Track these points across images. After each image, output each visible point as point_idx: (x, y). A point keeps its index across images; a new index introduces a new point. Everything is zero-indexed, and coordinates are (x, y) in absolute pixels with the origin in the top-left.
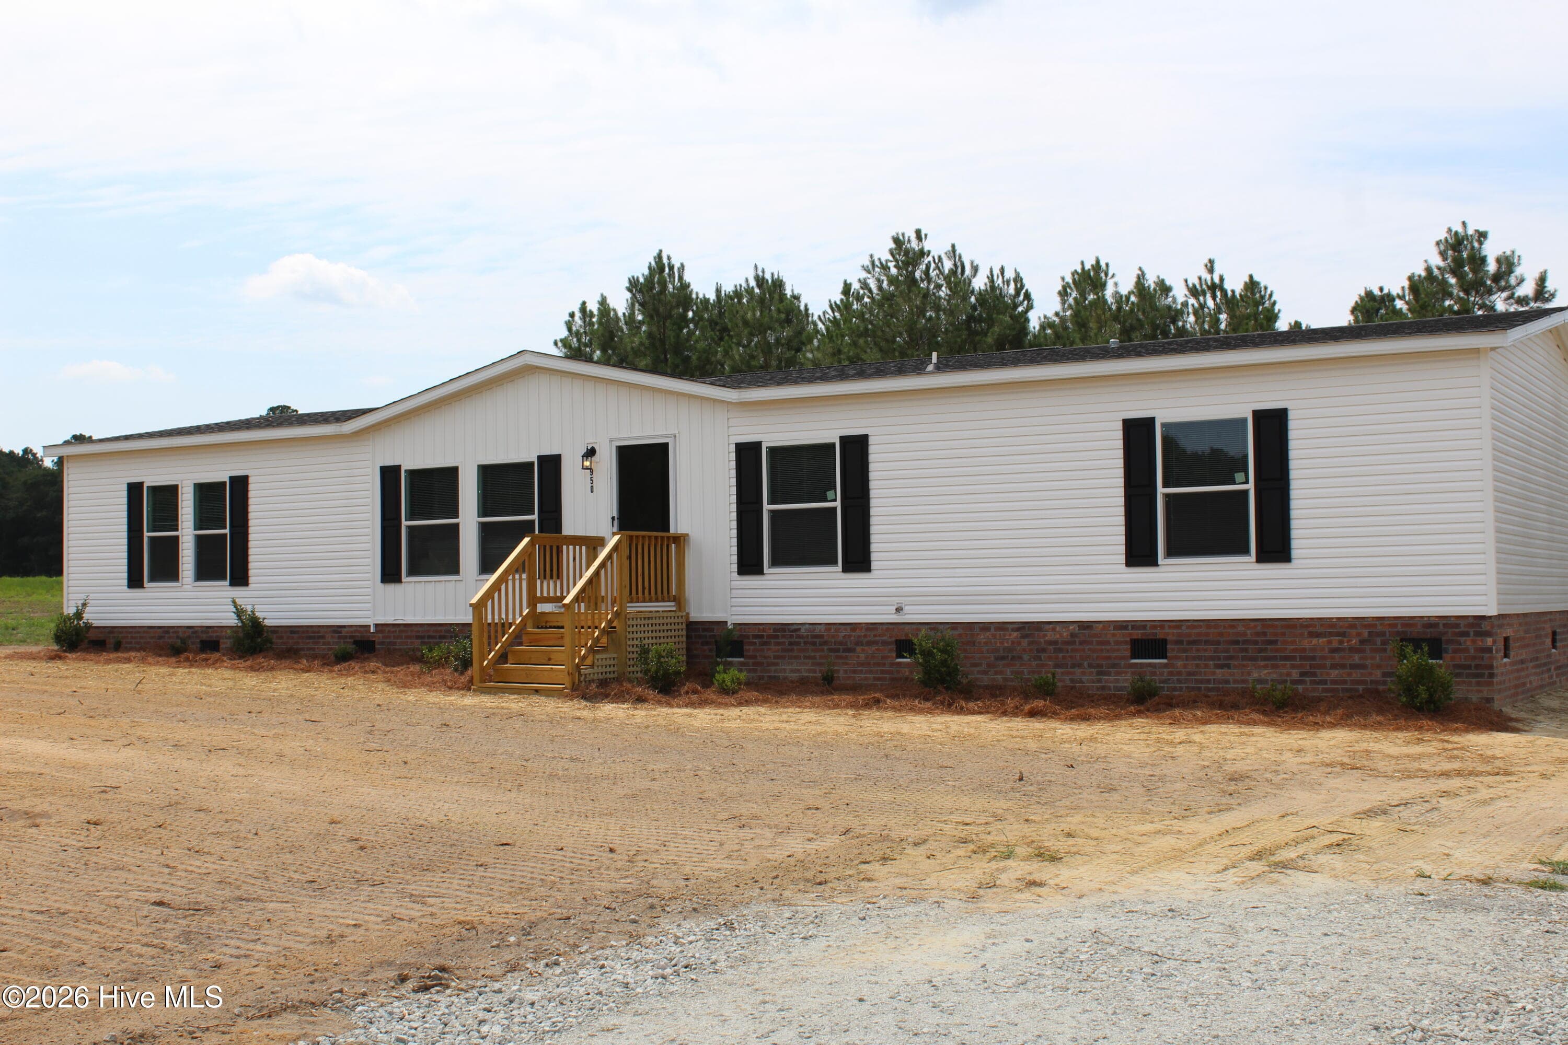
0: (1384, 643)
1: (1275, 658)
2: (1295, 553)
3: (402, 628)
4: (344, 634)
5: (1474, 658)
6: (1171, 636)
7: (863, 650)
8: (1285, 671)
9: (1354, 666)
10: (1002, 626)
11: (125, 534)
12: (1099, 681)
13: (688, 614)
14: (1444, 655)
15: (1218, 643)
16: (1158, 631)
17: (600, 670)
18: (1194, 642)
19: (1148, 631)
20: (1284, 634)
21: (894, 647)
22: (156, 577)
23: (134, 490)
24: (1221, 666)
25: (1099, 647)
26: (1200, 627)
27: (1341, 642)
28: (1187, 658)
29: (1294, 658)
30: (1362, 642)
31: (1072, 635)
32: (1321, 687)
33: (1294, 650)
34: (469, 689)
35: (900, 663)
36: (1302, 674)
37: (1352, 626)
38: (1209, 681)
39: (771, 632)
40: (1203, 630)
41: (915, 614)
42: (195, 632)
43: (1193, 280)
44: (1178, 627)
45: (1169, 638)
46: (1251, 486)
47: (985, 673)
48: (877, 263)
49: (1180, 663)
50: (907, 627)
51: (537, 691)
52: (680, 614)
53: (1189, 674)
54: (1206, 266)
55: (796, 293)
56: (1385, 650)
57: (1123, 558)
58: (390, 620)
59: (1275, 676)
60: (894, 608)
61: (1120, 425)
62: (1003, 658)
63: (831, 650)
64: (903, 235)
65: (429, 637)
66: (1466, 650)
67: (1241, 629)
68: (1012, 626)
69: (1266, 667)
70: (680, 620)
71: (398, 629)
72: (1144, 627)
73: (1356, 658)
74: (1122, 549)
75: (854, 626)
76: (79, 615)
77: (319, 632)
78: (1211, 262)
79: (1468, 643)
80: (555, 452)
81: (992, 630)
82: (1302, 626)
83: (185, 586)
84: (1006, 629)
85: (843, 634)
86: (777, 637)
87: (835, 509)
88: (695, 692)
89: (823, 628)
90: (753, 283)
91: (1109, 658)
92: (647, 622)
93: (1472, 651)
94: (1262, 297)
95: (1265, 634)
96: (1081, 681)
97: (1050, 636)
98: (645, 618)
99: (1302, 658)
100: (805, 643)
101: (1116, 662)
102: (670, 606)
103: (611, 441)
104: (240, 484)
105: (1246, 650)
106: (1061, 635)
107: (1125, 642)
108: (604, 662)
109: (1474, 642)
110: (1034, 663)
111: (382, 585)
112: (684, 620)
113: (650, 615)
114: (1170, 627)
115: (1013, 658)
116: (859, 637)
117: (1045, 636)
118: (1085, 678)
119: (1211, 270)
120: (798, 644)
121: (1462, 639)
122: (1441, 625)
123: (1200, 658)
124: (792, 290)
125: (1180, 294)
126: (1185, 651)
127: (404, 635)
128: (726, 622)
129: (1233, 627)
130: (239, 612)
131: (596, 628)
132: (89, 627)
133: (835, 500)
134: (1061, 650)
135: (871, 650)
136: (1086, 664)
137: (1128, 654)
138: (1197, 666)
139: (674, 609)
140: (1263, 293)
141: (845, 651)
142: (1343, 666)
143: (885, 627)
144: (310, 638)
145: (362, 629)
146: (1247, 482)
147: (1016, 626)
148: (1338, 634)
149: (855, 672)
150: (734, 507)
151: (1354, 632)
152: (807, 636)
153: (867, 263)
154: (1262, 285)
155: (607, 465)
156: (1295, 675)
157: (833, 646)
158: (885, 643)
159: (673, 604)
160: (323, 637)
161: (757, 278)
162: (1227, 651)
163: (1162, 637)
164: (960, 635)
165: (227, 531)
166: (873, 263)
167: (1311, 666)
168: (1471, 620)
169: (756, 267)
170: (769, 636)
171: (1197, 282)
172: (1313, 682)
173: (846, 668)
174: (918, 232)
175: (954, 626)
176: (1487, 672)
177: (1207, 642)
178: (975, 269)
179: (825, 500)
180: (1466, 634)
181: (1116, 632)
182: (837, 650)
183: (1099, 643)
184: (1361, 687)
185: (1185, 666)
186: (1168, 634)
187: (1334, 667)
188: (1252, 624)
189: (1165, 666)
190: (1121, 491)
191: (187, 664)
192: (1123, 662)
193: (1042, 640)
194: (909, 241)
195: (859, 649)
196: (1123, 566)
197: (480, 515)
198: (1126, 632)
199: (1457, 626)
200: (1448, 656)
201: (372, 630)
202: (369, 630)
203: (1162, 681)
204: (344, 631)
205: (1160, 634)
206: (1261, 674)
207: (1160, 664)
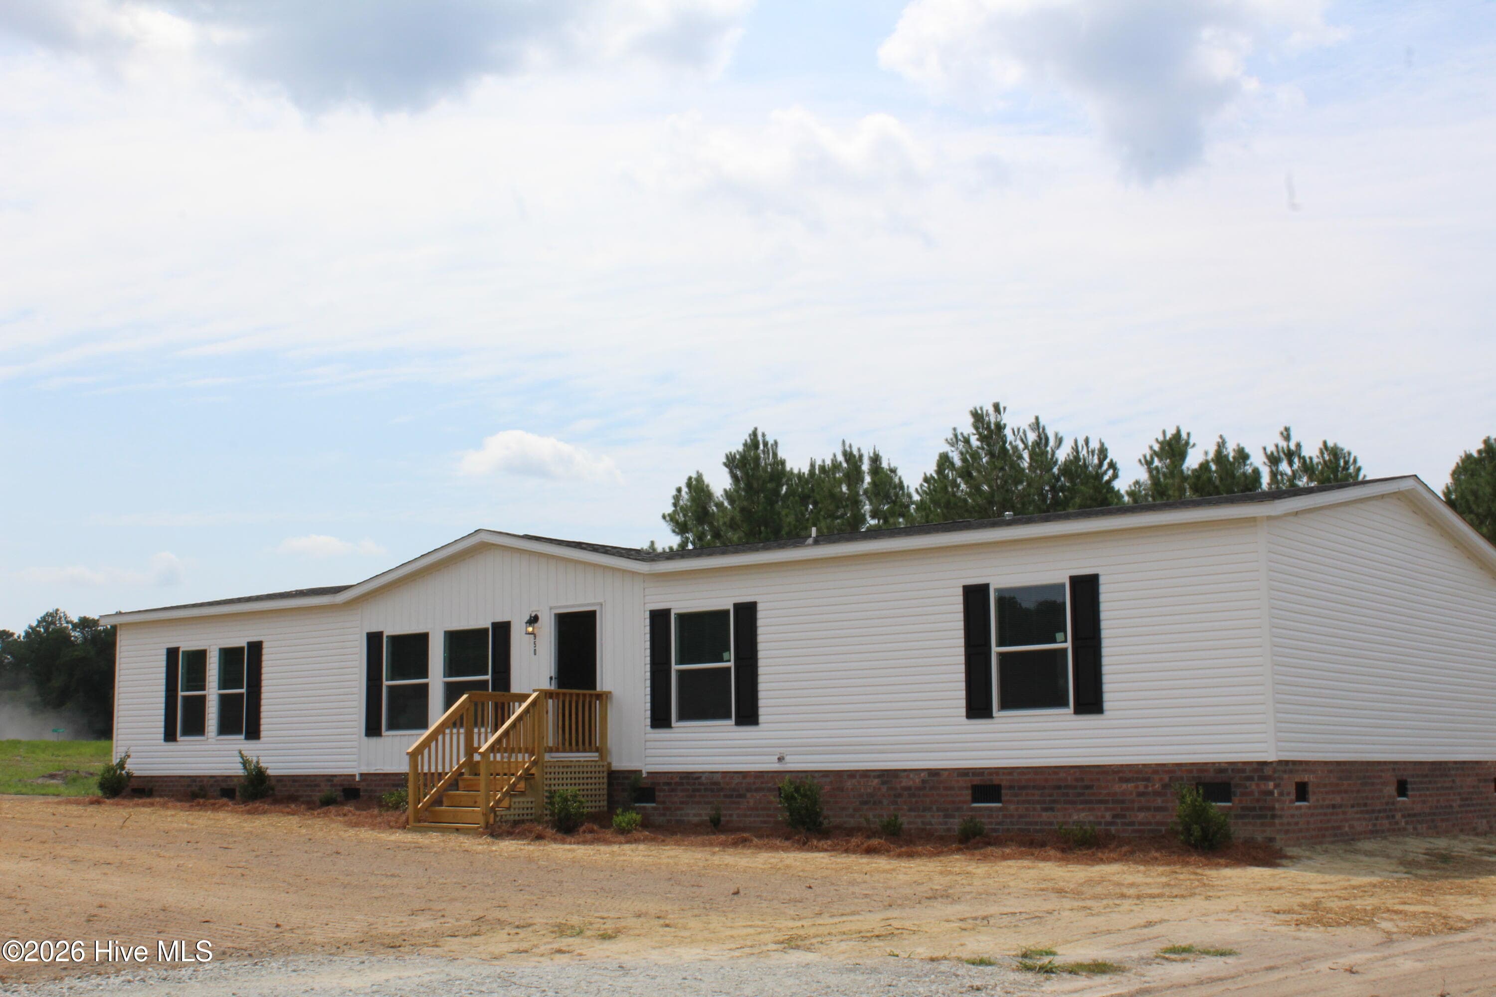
0: (1182, 787)
1: (1091, 802)
2: (1106, 705)
3: (380, 777)
4: (335, 782)
5: (1258, 801)
6: (1004, 781)
7: (752, 796)
8: (1099, 814)
9: (1158, 809)
10: (866, 774)
11: (163, 694)
12: (946, 823)
13: (609, 764)
14: (1233, 798)
15: (1044, 788)
16: (994, 777)
17: (517, 812)
18: (1024, 788)
19: (985, 778)
20: (1098, 780)
21: (777, 793)
22: (187, 732)
23: (172, 653)
24: (1045, 810)
25: (946, 792)
26: (1029, 773)
27: (1146, 787)
28: (1018, 802)
29: (1106, 802)
30: (1164, 786)
31: (923, 781)
32: (1130, 828)
33: (1108, 794)
34: (405, 828)
36: (1114, 816)
37: (1156, 772)
38: (1036, 823)
39: (677, 780)
40: (1031, 776)
41: (796, 763)
42: (217, 781)
43: (1271, 449)
44: (1011, 774)
45: (1004, 783)
46: (1069, 645)
47: (852, 816)
48: (960, 437)
49: (1012, 807)
50: (788, 775)
51: (457, 830)
52: (601, 763)
53: (1020, 816)
54: (1282, 434)
55: (892, 466)
57: (963, 711)
58: (372, 770)
59: (1091, 818)
60: (776, 757)
61: (960, 591)
62: (866, 803)
63: (726, 796)
64: (981, 409)
66: (1252, 793)
67: (1062, 775)
68: (873, 774)
69: (1083, 810)
70: (601, 769)
71: (378, 778)
72: (983, 774)
73: (1159, 801)
74: (963, 703)
75: (745, 774)
76: (121, 765)
77: (315, 781)
78: (1287, 429)
79: (1254, 787)
80: (506, 619)
81: (858, 777)
82: (1114, 772)
83: (210, 740)
84: (869, 777)
85: (736, 782)
86: (682, 784)
87: (729, 669)
88: (592, 831)
89: (719, 776)
90: (840, 458)
91: (953, 802)
92: (565, 770)
93: (1256, 794)
94: (1346, 463)
95: (1082, 780)
96: (930, 824)
97: (905, 783)
98: (563, 767)
99: (1114, 802)
100: (706, 790)
101: (960, 806)
102: (594, 756)
103: (551, 608)
104: (256, 648)
105: (1067, 795)
106: (914, 782)
107: (967, 788)
108: (521, 805)
109: (1258, 785)
110: (892, 807)
111: (366, 739)
112: (605, 769)
113: (569, 764)
114: (1004, 774)
115: (875, 803)
116: (749, 784)
117: (901, 782)
118: (933, 821)
119: (1287, 438)
120: (699, 790)
121: (1248, 783)
122: (1230, 771)
123: (1028, 802)
124: (889, 464)
125: (1258, 460)
126: (1016, 795)
127: (382, 783)
128: (640, 771)
129: (1056, 773)
130: (245, 763)
131: (513, 775)
132: (129, 776)
133: (729, 661)
134: (914, 795)
135: (758, 795)
136: (934, 808)
137: (969, 798)
138: (1027, 809)
139: (597, 759)
140: (1347, 458)
141: (737, 797)
142: (1148, 809)
143: (769, 775)
144: (308, 786)
145: (349, 778)
146: (1066, 641)
147: (878, 773)
148: (1144, 779)
149: (743, 816)
150: (648, 667)
151: (1156, 777)
152: (707, 784)
153: (950, 436)
154: (1345, 451)
155: (547, 630)
157: (728, 793)
158: (770, 789)
159: (597, 754)
160: (317, 785)
161: (845, 453)
162: (1051, 795)
163: (996, 782)
164: (831, 782)
165: (244, 691)
166: (956, 436)
167: (1122, 809)
168: (1255, 766)
169: (844, 442)
170: (676, 783)
171: (1273, 449)
172: (1123, 824)
173: (733, 812)
174: (997, 407)
175: (826, 774)
176: (1269, 813)
177: (1034, 787)
178: (1060, 441)
179: (722, 660)
180: (1250, 779)
181: (960, 778)
182: (731, 796)
183: (946, 788)
184: (1163, 828)
185: (1017, 809)
186: (1002, 780)
187: (1140, 809)
188: (1072, 771)
189: (1000, 809)
190: (962, 650)
191: (198, 808)
192: (965, 806)
193: (898, 786)
194: (988, 415)
195: (749, 795)
196: (964, 719)
197: (445, 677)
198: (968, 778)
199: (1243, 771)
200: (1236, 799)
201: (357, 779)
202: (355, 779)
203: (998, 824)
204: (335, 780)
205: (996, 780)
206: (1080, 816)
207: (996, 807)
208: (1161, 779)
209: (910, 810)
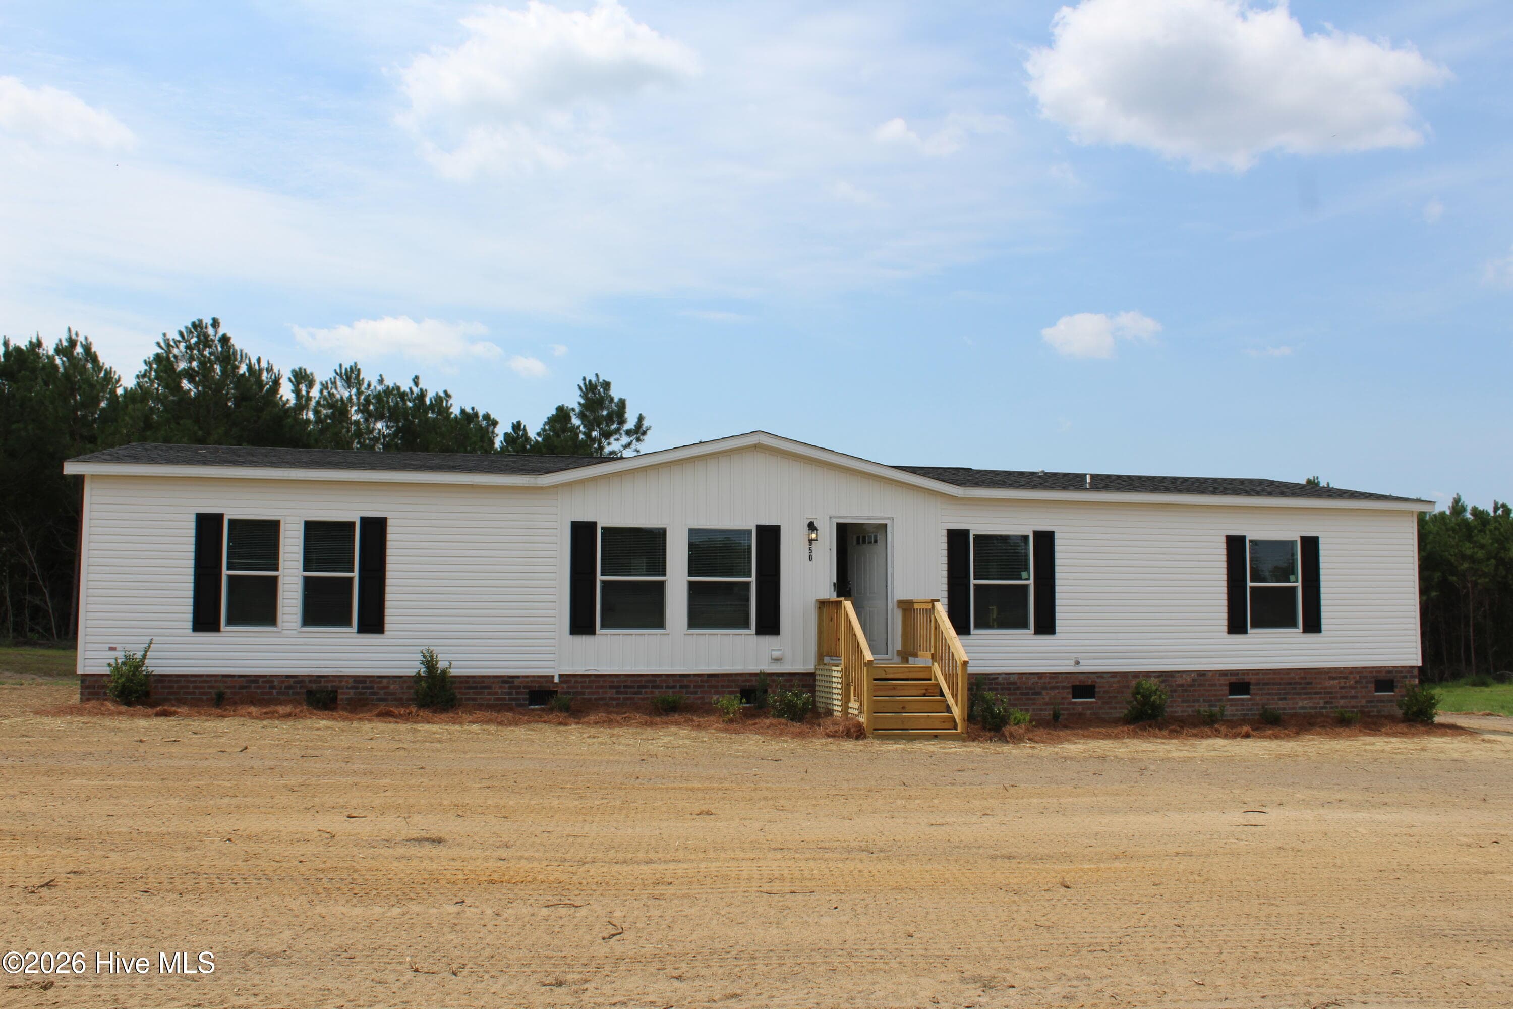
0: (1367, 682)
1: (1310, 693)
2: (1323, 627)
3: (592, 678)
4: (516, 684)
6: (1253, 679)
7: (1047, 694)
8: (1316, 701)
9: (1353, 697)
14: (1395, 689)
15: (1280, 684)
16: (1246, 677)
18: (1267, 684)
19: (1240, 677)
20: (1315, 678)
21: (1070, 690)
22: (239, 620)
23: (208, 520)
24: (1281, 699)
25: (1210, 688)
26: (1270, 674)
27: (1345, 683)
28: (1262, 694)
29: (1321, 693)
30: (1356, 682)
31: (1194, 680)
33: (1321, 688)
35: (1075, 703)
36: (1326, 703)
37: (1351, 673)
40: (1270, 676)
41: (1089, 666)
42: (302, 681)
44: (1257, 674)
45: (1252, 681)
46: (1299, 584)
49: (1258, 698)
50: (1082, 675)
54: (415, 380)
56: (1367, 687)
57: (1226, 629)
58: (580, 670)
59: (1311, 705)
60: (1073, 661)
61: (1224, 539)
63: (1022, 694)
64: (201, 320)
65: (625, 687)
66: (1406, 686)
67: (1292, 675)
68: (1153, 674)
69: (1306, 699)
71: (587, 680)
72: (1237, 674)
73: (1353, 692)
74: (1226, 622)
75: (1040, 675)
77: (483, 682)
79: (1407, 682)
80: (776, 523)
81: (1141, 677)
82: (1325, 673)
83: (284, 632)
85: (1032, 681)
87: (1026, 587)
89: (1016, 676)
91: (1216, 695)
95: (1305, 678)
97: (1180, 681)
99: (1325, 693)
101: (1221, 698)
103: (832, 518)
104: (375, 525)
105: (1295, 688)
106: (1186, 679)
107: (1225, 685)
109: (1409, 681)
111: (571, 637)
114: (1252, 674)
116: (1044, 683)
117: (1176, 681)
118: (1201, 709)
119: (417, 384)
121: (1404, 680)
122: (1394, 672)
123: (1269, 694)
126: (1261, 689)
127: (594, 685)
129: (1288, 674)
133: (1028, 579)
134: (1186, 691)
135: (1053, 693)
136: (1201, 700)
137: (1227, 692)
138: (1268, 699)
141: (1033, 694)
142: (1346, 697)
143: (1064, 676)
145: (542, 679)
146: (1297, 581)
148: (1344, 678)
149: (1041, 710)
150: (945, 580)
151: (1352, 676)
152: (1004, 683)
153: (160, 338)
155: (827, 538)
156: (1322, 704)
157: (1025, 691)
158: (1064, 688)
160: (489, 687)
163: (1247, 680)
164: (1119, 682)
165: (354, 574)
167: (1330, 698)
168: (1409, 669)
172: (1331, 708)
173: (1035, 707)
174: (216, 320)
175: (1114, 674)
177: (1274, 684)
178: (242, 357)
179: (1021, 578)
180: (1405, 677)
181: (1221, 678)
182: (1027, 694)
183: (1210, 685)
185: (1261, 700)
186: (1251, 678)
187: (1342, 698)
188: (1299, 672)
189: (1249, 700)
190: (1224, 583)
192: (1224, 698)
193: (1174, 684)
194: (206, 328)
195: (1044, 692)
196: (1226, 634)
197: (690, 574)
198: (1226, 678)
199: (1401, 672)
200: (1397, 690)
201: (556, 680)
202: (553, 682)
203: (1249, 710)
204: (516, 681)
205: (1246, 679)
206: (1303, 704)
207: (1247, 698)
208: (1354, 678)
209: (1183, 702)
